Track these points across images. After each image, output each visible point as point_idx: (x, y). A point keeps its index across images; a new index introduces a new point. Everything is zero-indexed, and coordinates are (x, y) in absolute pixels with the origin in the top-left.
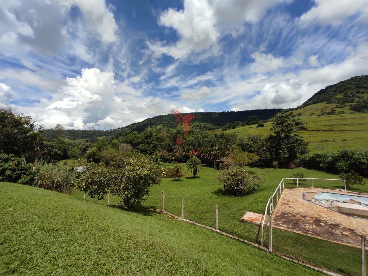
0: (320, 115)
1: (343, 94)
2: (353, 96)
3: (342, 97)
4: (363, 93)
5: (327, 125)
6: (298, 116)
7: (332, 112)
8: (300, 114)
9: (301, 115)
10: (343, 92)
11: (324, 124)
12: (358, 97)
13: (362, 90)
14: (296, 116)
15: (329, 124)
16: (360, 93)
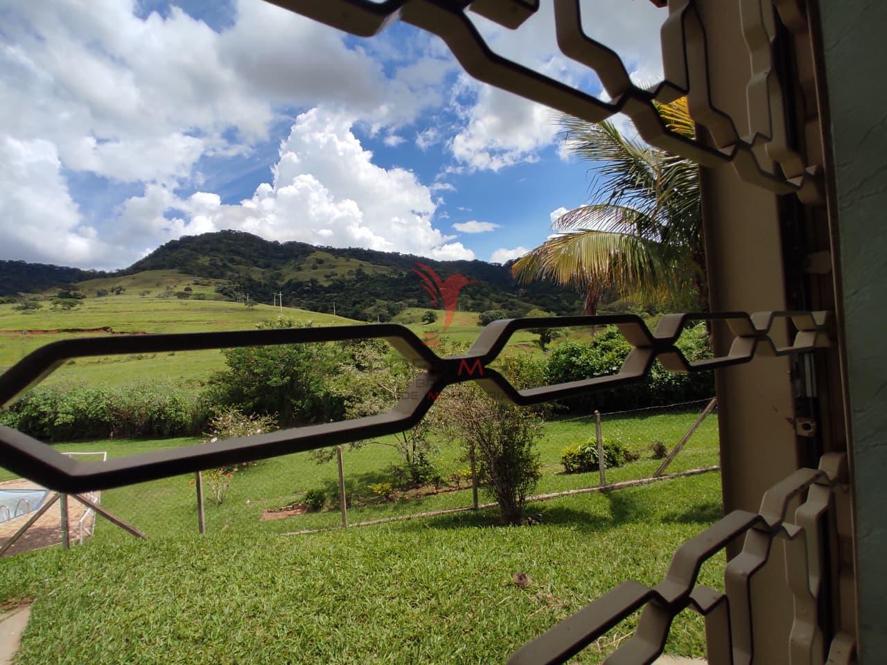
0: (163, 298)
1: (209, 259)
2: (225, 266)
3: (207, 264)
4: (239, 264)
5: (155, 322)
6: (115, 292)
7: (186, 292)
8: (121, 290)
9: (122, 292)
10: (209, 256)
11: (149, 319)
12: (232, 270)
13: (237, 258)
14: (110, 293)
15: (157, 320)
16: (234, 262)
